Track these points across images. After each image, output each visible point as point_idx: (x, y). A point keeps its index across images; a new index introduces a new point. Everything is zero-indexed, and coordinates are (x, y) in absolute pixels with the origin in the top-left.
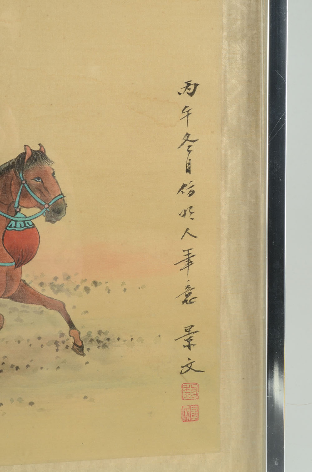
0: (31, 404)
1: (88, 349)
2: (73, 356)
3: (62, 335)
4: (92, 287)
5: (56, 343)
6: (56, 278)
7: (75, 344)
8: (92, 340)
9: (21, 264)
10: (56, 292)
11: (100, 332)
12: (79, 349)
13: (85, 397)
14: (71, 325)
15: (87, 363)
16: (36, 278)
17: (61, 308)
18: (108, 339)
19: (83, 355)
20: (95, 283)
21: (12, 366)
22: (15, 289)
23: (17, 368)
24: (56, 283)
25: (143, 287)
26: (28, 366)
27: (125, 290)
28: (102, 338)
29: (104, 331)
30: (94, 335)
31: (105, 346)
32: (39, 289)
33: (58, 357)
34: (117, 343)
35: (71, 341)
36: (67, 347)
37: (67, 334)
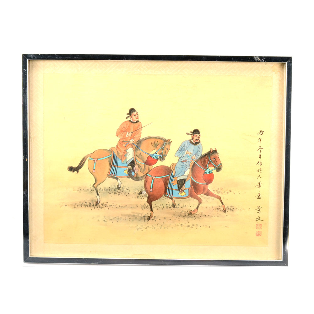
0: (209, 227)
1: (227, 211)
2: (222, 213)
3: (219, 206)
4: (229, 192)
5: (218, 209)
6: (218, 189)
7: (223, 209)
8: (228, 209)
9: (208, 184)
10: (218, 193)
11: (231, 206)
12: (225, 211)
13: (226, 226)
14: (222, 203)
15: (227, 216)
16: (212, 188)
17: (219, 198)
18: (234, 209)
19: (226, 213)
20: (230, 191)
21: (204, 215)
22: (205, 192)
23: (206, 216)
24: (218, 190)
25: (245, 193)
26: (209, 215)
27: (239, 193)
28: (232, 208)
29: (232, 206)
30: (229, 207)
31: (232, 211)
32: (213, 192)
33: (218, 213)
34: (236, 210)
35: (222, 209)
36: (221, 210)
37: (221, 206)
